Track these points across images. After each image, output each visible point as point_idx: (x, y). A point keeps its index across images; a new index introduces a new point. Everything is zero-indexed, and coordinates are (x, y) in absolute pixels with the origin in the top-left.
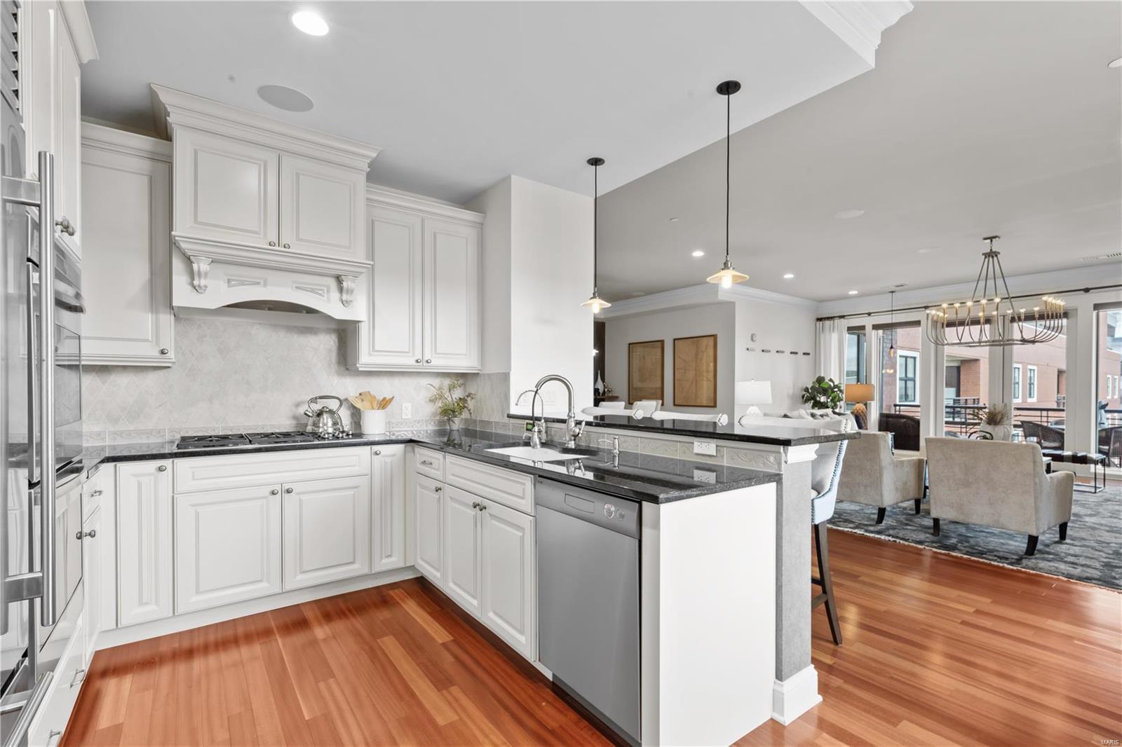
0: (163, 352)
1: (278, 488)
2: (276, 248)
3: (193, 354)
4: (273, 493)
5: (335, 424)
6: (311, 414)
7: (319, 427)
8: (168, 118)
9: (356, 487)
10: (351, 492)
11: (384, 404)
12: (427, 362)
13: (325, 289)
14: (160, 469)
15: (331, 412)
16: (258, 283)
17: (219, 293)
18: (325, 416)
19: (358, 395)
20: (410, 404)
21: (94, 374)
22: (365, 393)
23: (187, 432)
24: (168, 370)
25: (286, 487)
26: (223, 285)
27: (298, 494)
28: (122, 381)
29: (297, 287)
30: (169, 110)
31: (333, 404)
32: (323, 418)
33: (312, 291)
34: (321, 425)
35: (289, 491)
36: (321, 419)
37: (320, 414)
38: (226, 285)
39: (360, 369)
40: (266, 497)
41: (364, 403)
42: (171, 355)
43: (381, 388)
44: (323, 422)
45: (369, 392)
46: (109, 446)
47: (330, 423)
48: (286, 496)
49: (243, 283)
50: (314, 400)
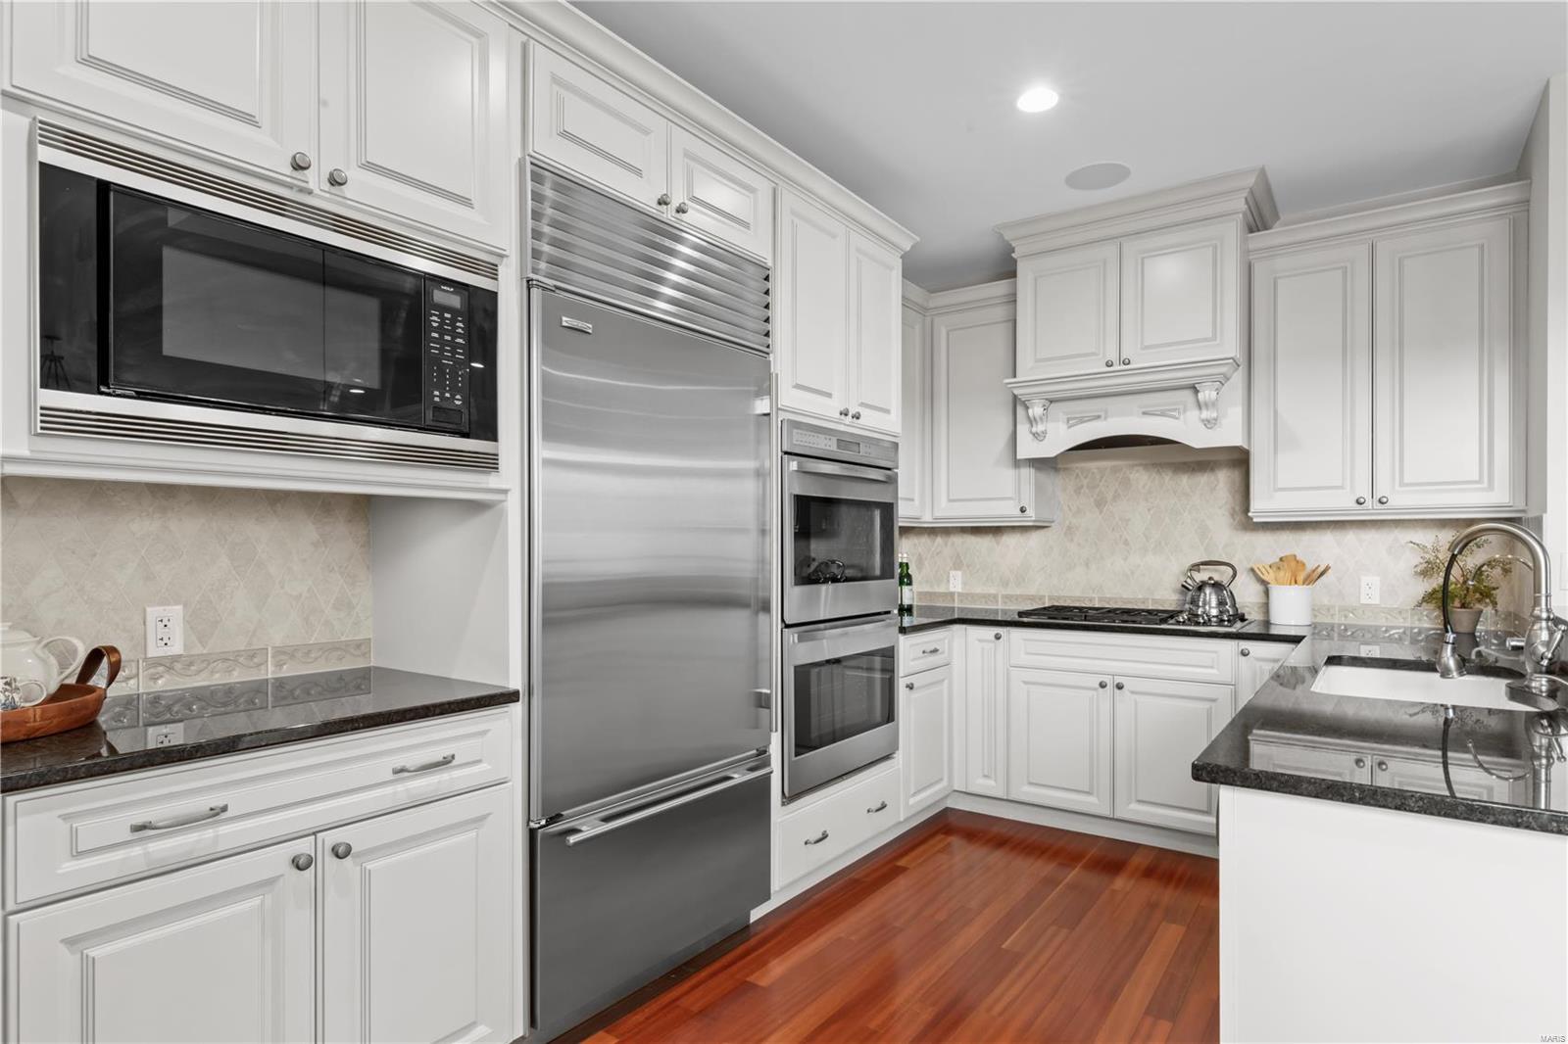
0: (1023, 510)
1: (1107, 679)
2: (1116, 367)
3: (1070, 509)
4: (1103, 685)
5: (1221, 603)
6: (1191, 588)
7: (1198, 607)
8: (1013, 255)
9: (1214, 700)
10: (1207, 705)
11: (1315, 576)
12: (1380, 502)
13: (1181, 407)
14: (998, 637)
15: (1218, 586)
16: (1099, 417)
17: (1060, 436)
18: (1208, 590)
19: (1278, 560)
20: (1378, 578)
21: (991, 536)
22: (1286, 557)
23: (1065, 601)
24: (1046, 529)
25: (1118, 680)
26: (1062, 427)
27: (1132, 692)
28: (1010, 540)
29: (1144, 413)
30: (1014, 245)
31: (1221, 575)
32: (1205, 594)
33: (1163, 414)
34: (1201, 604)
35: (1120, 687)
36: (1202, 595)
37: (1201, 588)
38: (1065, 427)
39: (1255, 520)
40: (1095, 689)
41: (1282, 573)
42: (1031, 512)
43: (1314, 548)
44: (1205, 600)
45: (1295, 556)
46: (1002, 610)
47: (1214, 603)
48: (1117, 691)
49: (1082, 420)
50: (1196, 567)
